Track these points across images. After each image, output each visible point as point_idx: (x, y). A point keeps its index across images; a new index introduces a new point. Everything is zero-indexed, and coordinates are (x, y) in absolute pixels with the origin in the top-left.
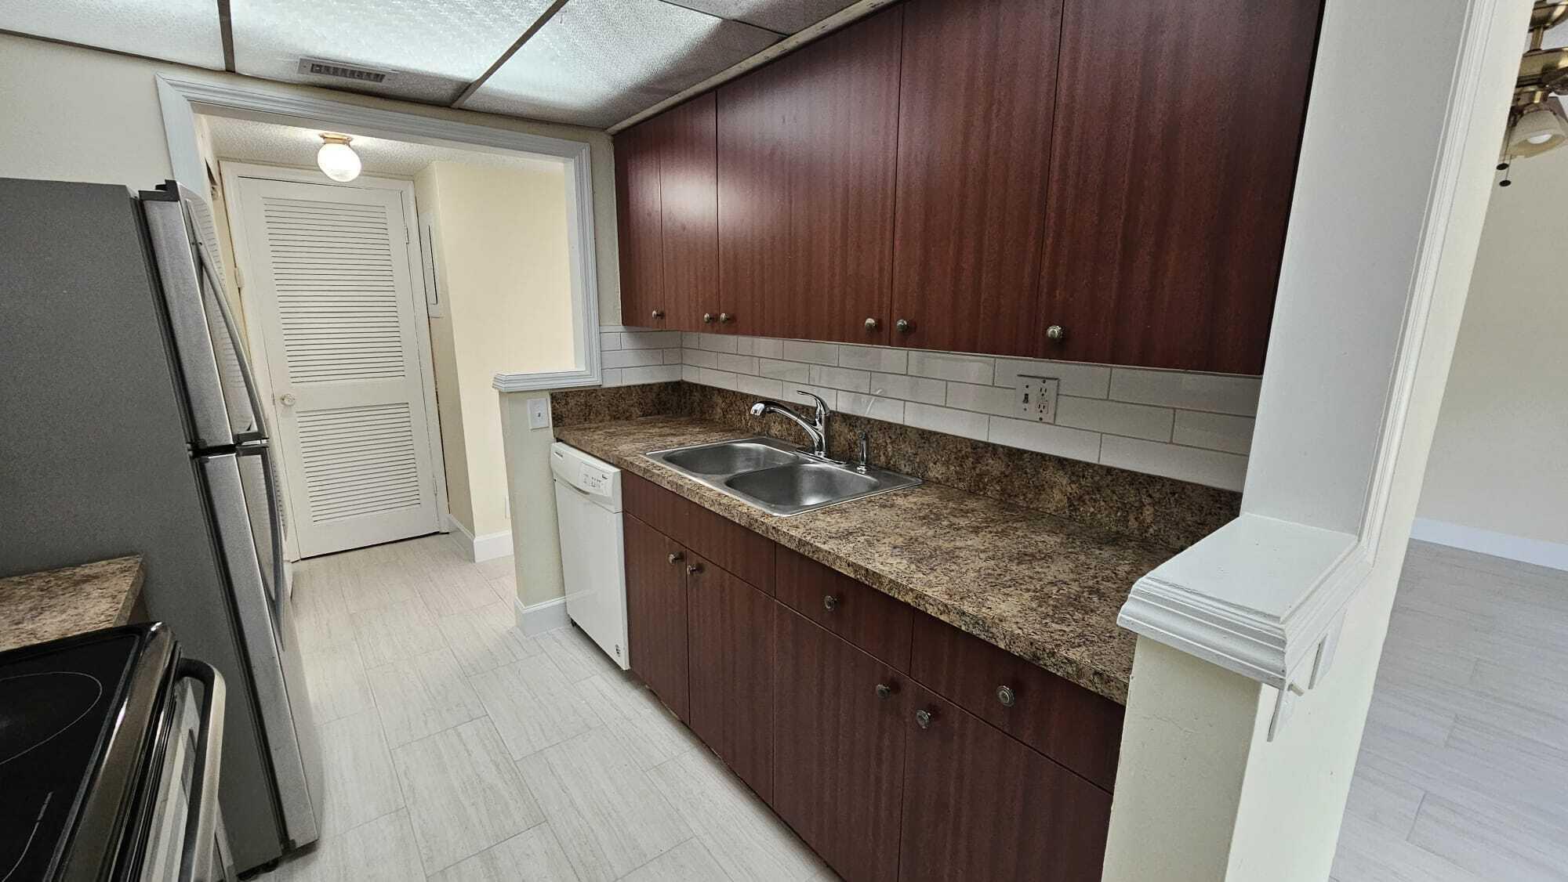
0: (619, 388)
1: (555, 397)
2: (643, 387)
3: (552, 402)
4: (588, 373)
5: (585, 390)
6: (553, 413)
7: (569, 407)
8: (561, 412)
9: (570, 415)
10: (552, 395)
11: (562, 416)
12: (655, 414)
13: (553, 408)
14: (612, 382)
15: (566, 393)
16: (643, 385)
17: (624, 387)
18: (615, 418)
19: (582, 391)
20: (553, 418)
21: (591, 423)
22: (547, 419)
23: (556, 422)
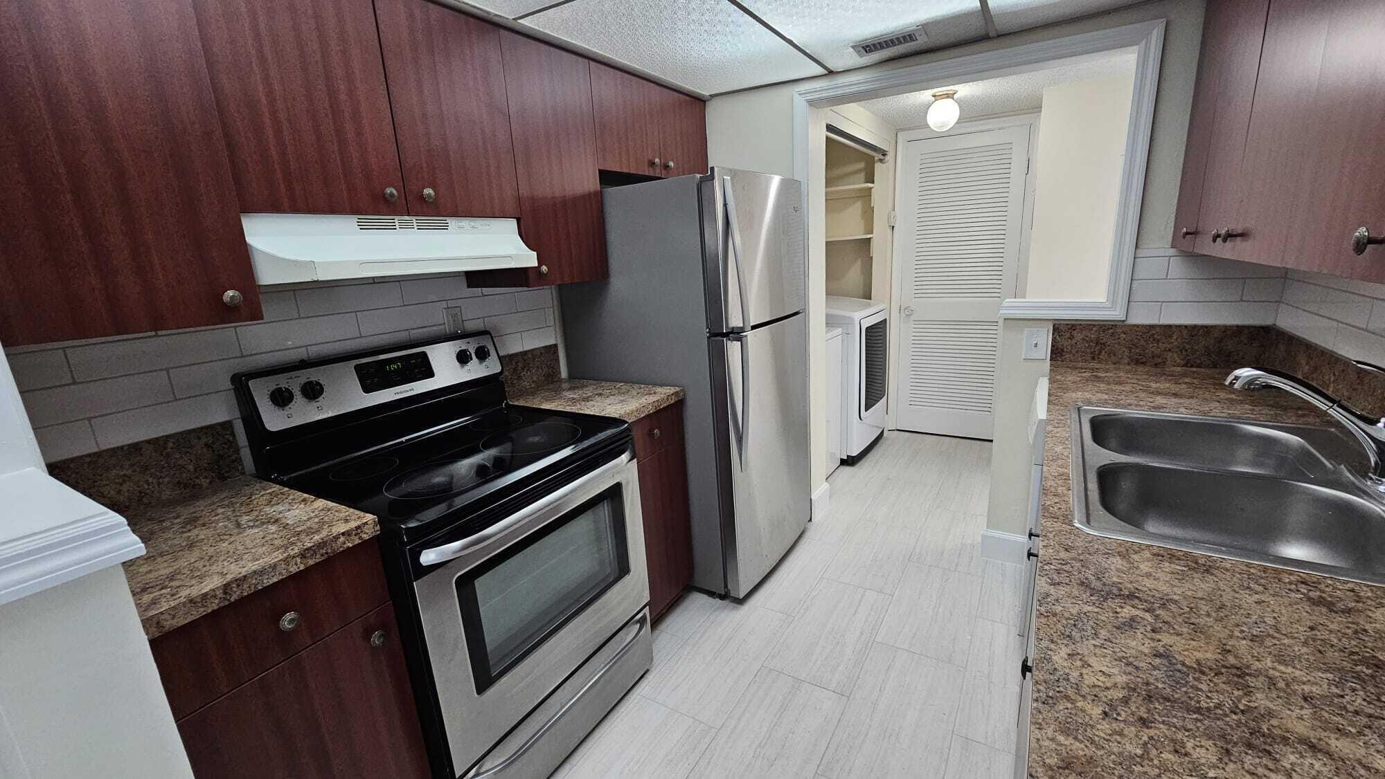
0: (1152, 327)
1: (1058, 328)
2: (1193, 330)
3: (1053, 334)
4: (1108, 304)
5: (1099, 325)
6: (1053, 346)
7: (1074, 341)
8: (1063, 345)
9: (1074, 351)
10: (1054, 326)
11: (1063, 350)
12: (1207, 367)
13: (1054, 340)
14: (1142, 317)
15: (1073, 325)
16: (1195, 327)
17: (1161, 326)
18: (1138, 362)
19: (1094, 325)
20: (1052, 351)
21: (1100, 362)
22: (1045, 350)
23: (1054, 356)
